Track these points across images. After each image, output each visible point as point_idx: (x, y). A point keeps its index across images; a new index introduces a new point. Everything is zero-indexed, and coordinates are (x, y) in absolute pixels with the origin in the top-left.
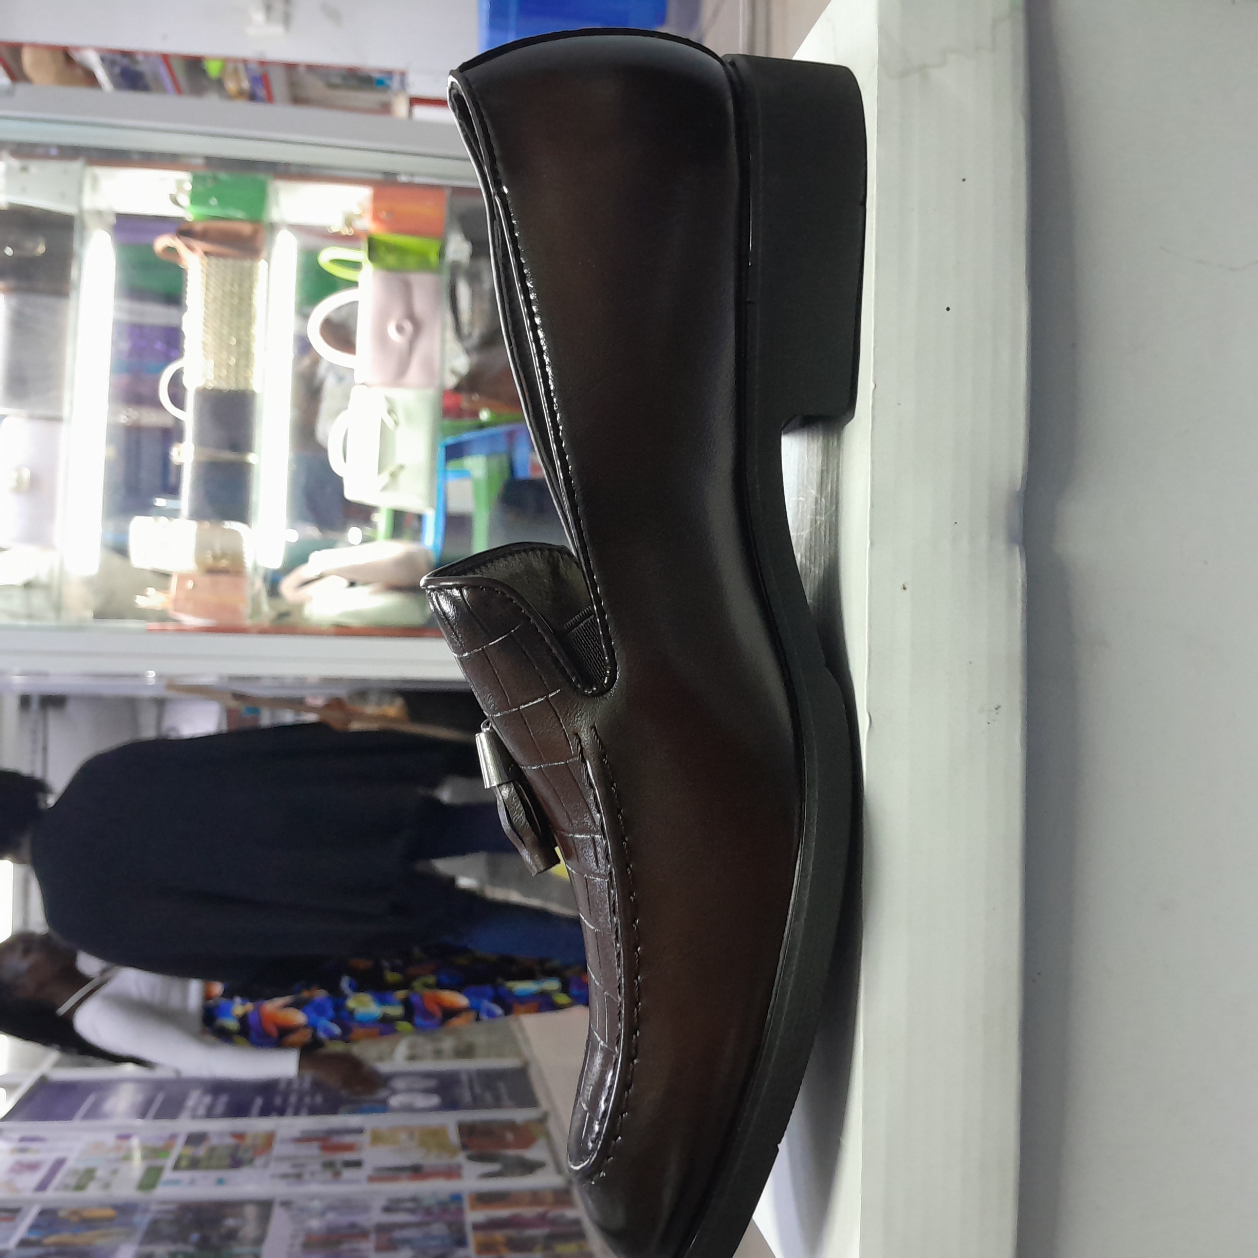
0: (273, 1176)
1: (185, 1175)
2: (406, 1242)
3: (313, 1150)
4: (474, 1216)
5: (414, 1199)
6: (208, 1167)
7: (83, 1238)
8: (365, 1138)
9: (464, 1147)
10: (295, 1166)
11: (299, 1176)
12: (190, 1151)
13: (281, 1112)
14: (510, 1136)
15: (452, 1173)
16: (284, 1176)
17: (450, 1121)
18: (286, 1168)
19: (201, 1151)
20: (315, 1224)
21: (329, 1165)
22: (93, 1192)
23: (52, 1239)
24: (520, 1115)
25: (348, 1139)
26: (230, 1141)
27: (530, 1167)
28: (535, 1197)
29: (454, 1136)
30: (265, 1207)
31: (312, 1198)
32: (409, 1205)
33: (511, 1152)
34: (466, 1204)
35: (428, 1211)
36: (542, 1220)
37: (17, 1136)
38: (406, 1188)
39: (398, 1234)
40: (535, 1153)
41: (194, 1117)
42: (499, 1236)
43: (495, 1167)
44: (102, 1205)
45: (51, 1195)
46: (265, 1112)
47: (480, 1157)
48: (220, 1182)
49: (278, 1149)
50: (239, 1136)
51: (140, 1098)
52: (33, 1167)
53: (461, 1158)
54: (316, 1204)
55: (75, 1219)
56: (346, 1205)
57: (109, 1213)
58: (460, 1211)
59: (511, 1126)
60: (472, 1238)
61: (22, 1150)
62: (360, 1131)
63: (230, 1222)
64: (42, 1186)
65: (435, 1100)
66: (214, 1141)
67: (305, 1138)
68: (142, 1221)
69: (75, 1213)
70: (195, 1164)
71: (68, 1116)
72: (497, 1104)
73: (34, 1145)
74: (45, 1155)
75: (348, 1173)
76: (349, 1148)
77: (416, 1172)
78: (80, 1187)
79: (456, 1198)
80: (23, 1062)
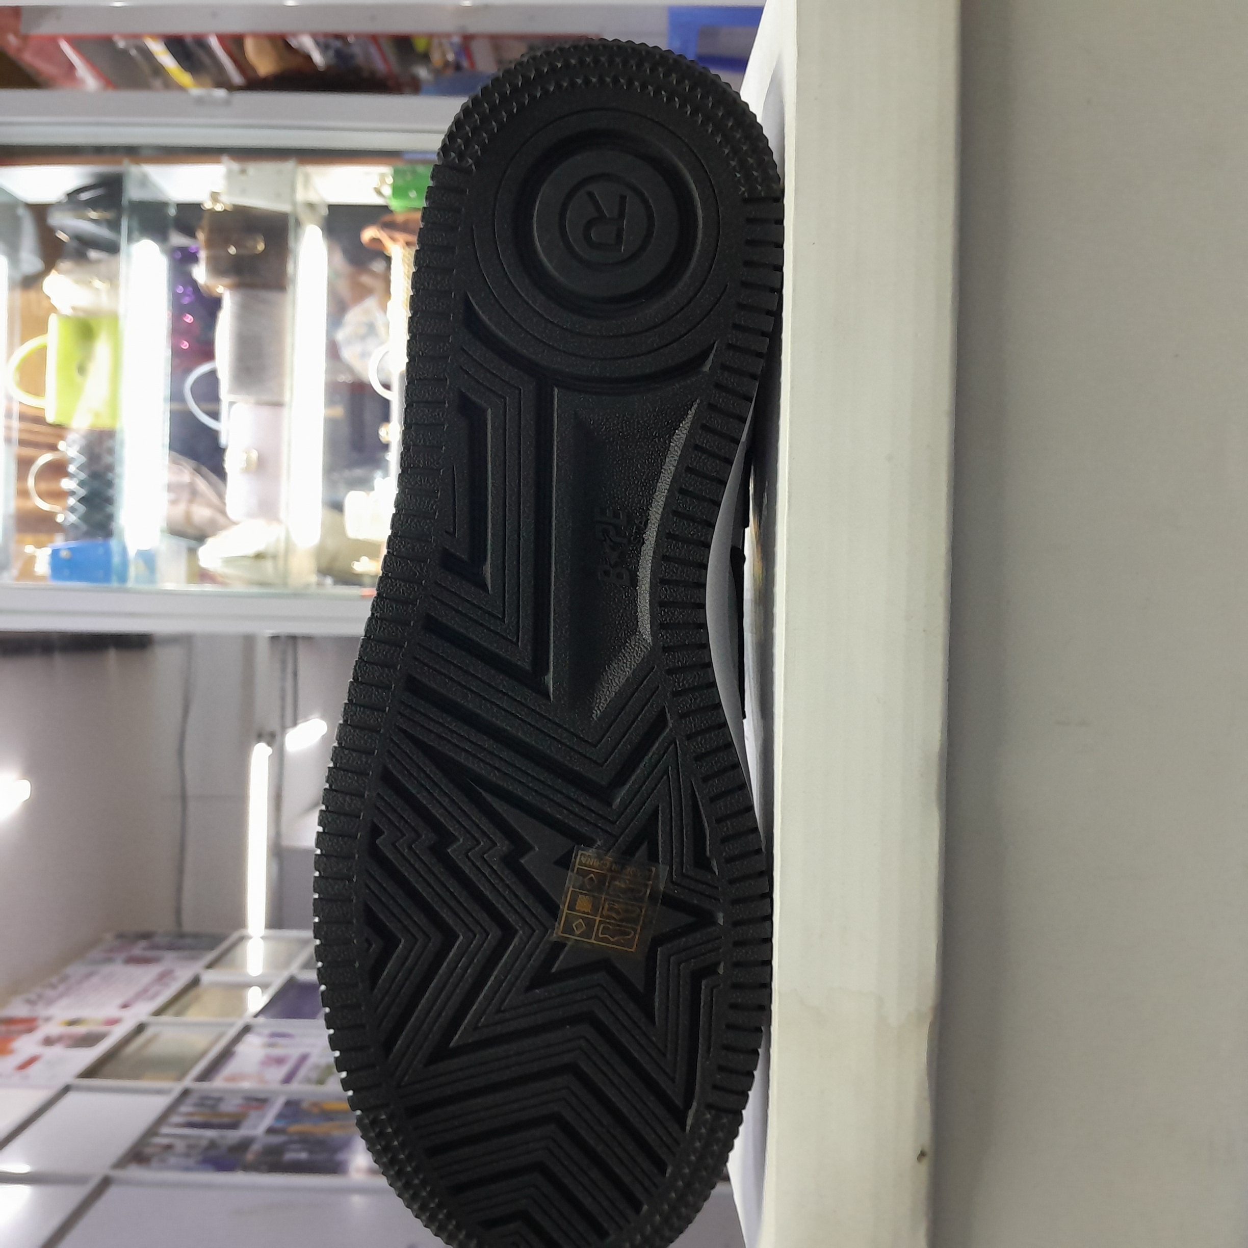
7: (321, 1129)
22: (332, 1087)
23: (295, 1128)
37: (267, 1031)
44: (340, 1100)
45: (297, 1087)
52: (280, 1061)
55: (315, 1110)
57: (345, 1107)
61: (271, 1045)
64: (288, 1079)
69: (315, 1105)
73: (282, 1041)
74: (293, 1052)
78: (321, 1081)
80: (275, 963)
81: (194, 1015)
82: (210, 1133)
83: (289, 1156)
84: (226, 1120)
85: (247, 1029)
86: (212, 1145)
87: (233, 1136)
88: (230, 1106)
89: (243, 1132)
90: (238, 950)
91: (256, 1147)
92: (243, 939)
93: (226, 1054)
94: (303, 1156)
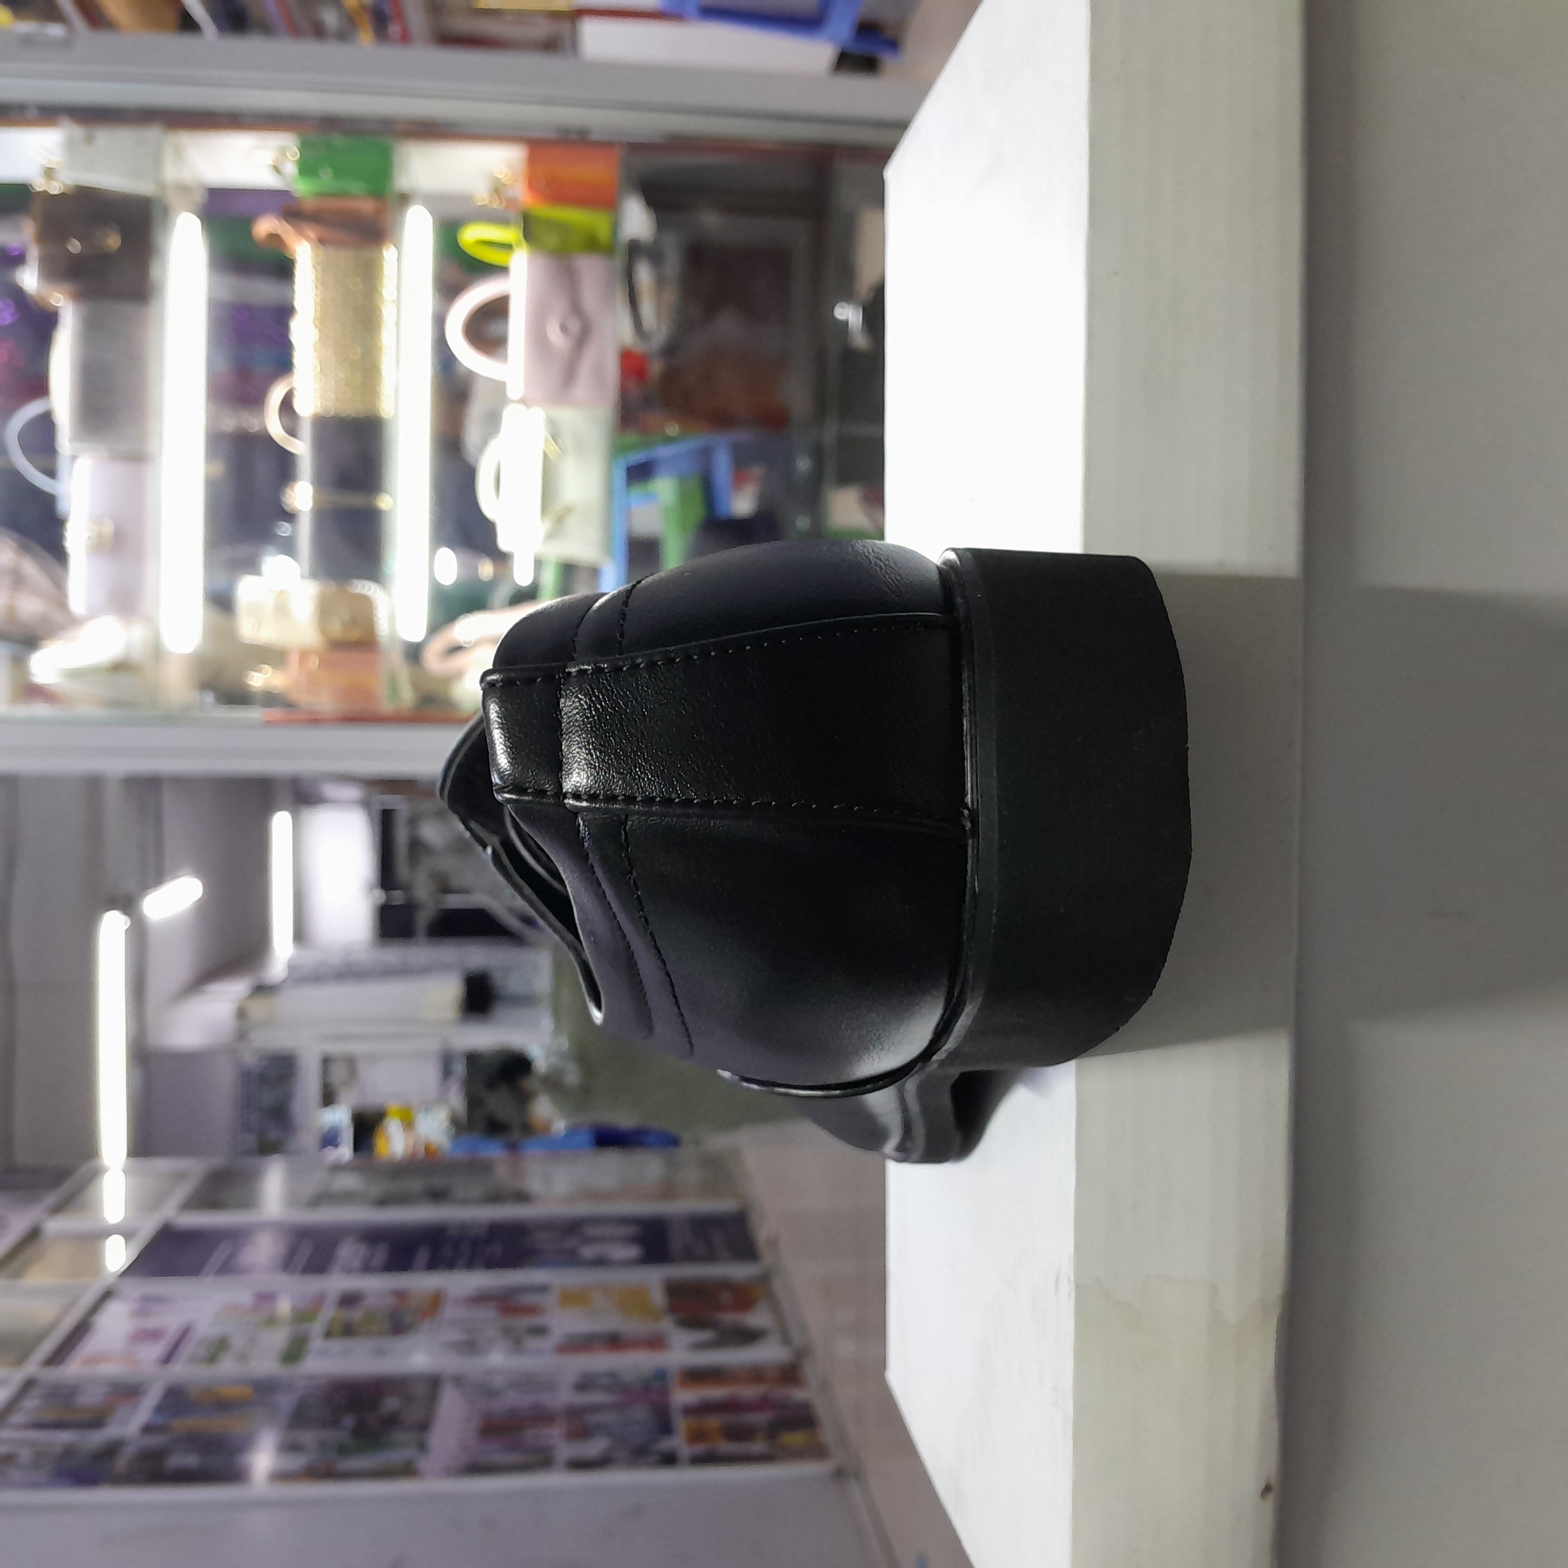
0: (442, 1345)
1: (336, 1345)
2: (602, 1429)
3: (489, 1313)
4: (683, 1397)
5: (613, 1376)
6: (367, 1334)
7: (214, 1424)
8: (552, 1299)
9: (672, 1309)
10: (468, 1331)
11: (470, 1347)
12: (343, 1315)
13: (450, 1265)
14: (726, 1297)
15: (657, 1342)
16: (456, 1345)
17: (654, 1278)
18: (457, 1336)
19: (356, 1315)
20: (494, 1405)
21: (508, 1332)
22: (227, 1367)
23: (180, 1424)
24: (739, 1272)
25: (530, 1299)
26: (391, 1302)
27: (750, 1337)
28: (756, 1374)
29: (658, 1297)
30: (434, 1383)
31: (491, 1372)
32: (605, 1381)
33: (729, 1318)
34: (674, 1382)
35: (628, 1390)
36: (763, 1404)
37: (136, 1296)
38: (602, 1361)
39: (592, 1419)
40: (756, 1319)
41: (349, 1271)
42: (713, 1422)
43: (707, 1335)
44: (238, 1382)
45: (181, 1371)
46: (433, 1265)
47: (690, 1322)
48: (380, 1353)
49: (449, 1312)
50: (401, 1295)
51: (282, 1248)
52: (153, 1335)
53: (666, 1325)
54: (498, 1381)
55: (207, 1399)
56: (528, 1382)
57: (247, 1391)
58: (665, 1392)
59: (727, 1285)
60: (681, 1425)
61: (142, 1314)
62: (543, 1289)
63: (391, 1404)
64: (168, 1358)
65: (633, 1252)
66: (371, 1302)
67: (481, 1299)
68: (286, 1402)
69: (208, 1390)
70: (348, 1330)
71: (193, 1270)
72: (711, 1257)
73: (157, 1308)
74: (170, 1321)
75: (532, 1343)
76: (531, 1310)
77: (614, 1342)
78: (212, 1359)
79: (661, 1375)
80: (140, 1203)
81: (37, 1277)
82: (65, 1437)
83: (175, 1461)
84: (85, 1417)
85: (107, 1295)
86: (69, 1452)
87: (96, 1439)
88: (90, 1398)
89: (110, 1431)
90: (91, 1189)
91: (129, 1452)
92: (96, 1173)
93: (82, 1329)
94: (191, 1460)
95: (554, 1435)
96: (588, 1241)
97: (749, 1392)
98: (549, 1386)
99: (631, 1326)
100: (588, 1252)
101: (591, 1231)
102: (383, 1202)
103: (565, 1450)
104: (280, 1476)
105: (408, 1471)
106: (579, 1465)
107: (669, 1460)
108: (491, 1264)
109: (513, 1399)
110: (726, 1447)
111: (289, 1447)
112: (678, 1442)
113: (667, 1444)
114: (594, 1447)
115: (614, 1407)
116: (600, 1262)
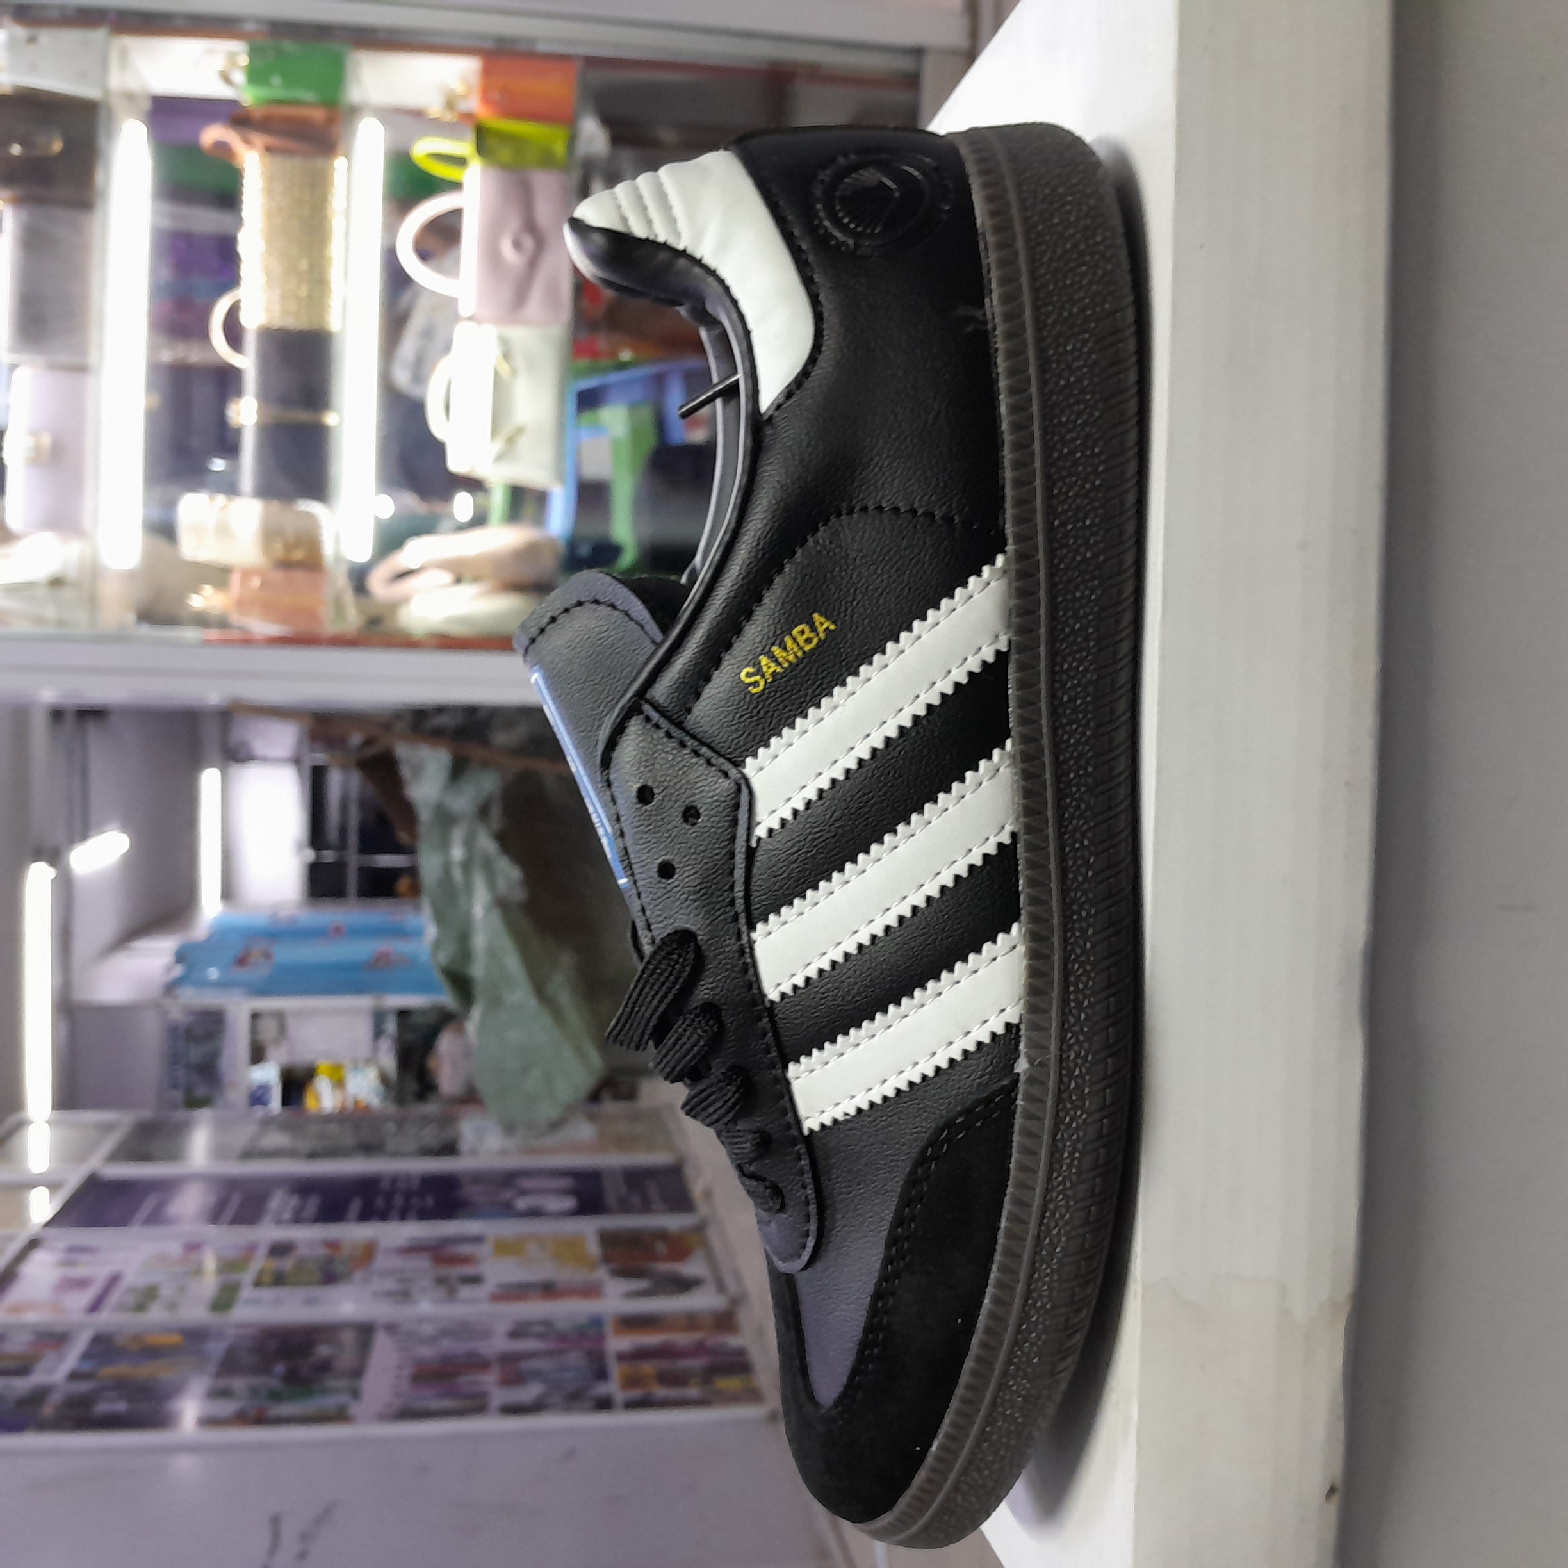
0: (376, 1294)
1: (267, 1294)
2: (537, 1375)
3: (422, 1263)
4: (618, 1343)
5: (547, 1323)
6: (297, 1283)
7: (144, 1370)
8: (485, 1250)
9: (607, 1259)
10: (402, 1281)
11: (404, 1295)
12: (274, 1264)
13: (383, 1216)
14: (661, 1247)
15: (591, 1291)
16: (389, 1294)
17: (588, 1228)
18: (390, 1284)
19: (287, 1264)
20: (426, 1352)
21: (441, 1281)
22: (156, 1314)
23: (109, 1371)
24: (673, 1222)
25: (465, 1249)
26: (322, 1252)
27: (685, 1285)
28: (691, 1321)
29: (593, 1247)
30: (365, 1332)
31: (422, 1320)
32: (539, 1329)
33: (664, 1267)
34: (609, 1329)
35: (562, 1337)
36: (699, 1349)
37: (62, 1245)
38: (534, 1309)
39: (526, 1365)
40: (692, 1268)
41: (279, 1222)
42: (648, 1368)
43: (642, 1284)
44: (166, 1329)
45: (107, 1318)
46: (365, 1216)
47: (625, 1272)
48: (311, 1302)
49: (381, 1261)
50: (333, 1245)
51: (211, 1199)
52: (81, 1284)
53: (602, 1274)
54: (427, 1329)
55: (135, 1346)
56: (462, 1330)
57: (175, 1339)
58: (600, 1338)
59: (662, 1235)
60: (616, 1370)
61: (68, 1264)
62: (478, 1239)
63: (323, 1351)
64: (95, 1306)
65: (569, 1203)
66: (303, 1251)
67: (412, 1249)
68: (216, 1349)
69: (136, 1338)
70: (279, 1280)
71: (123, 1221)
72: (646, 1208)
73: (84, 1257)
74: (97, 1270)
75: (466, 1292)
76: (466, 1260)
77: (548, 1290)
78: (140, 1307)
79: (596, 1322)
80: (67, 1154)
83: (103, 1408)
84: (11, 1364)
85: (33, 1244)
87: (21, 1385)
88: (16, 1345)
89: (37, 1378)
90: (15, 1141)
91: (56, 1398)
92: (22, 1125)
93: (8, 1276)
94: (121, 1406)
95: (489, 1380)
96: (523, 1193)
97: (682, 1339)
98: (484, 1334)
99: (565, 1275)
100: (522, 1204)
101: (527, 1184)
102: (313, 1155)
103: (499, 1396)
104: (208, 1422)
105: (340, 1416)
106: (512, 1410)
107: (604, 1404)
108: (424, 1215)
109: (447, 1345)
110: (661, 1392)
111: (219, 1394)
112: (613, 1387)
113: (601, 1389)
114: (529, 1393)
115: (550, 1354)
116: (535, 1213)
